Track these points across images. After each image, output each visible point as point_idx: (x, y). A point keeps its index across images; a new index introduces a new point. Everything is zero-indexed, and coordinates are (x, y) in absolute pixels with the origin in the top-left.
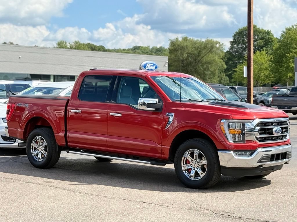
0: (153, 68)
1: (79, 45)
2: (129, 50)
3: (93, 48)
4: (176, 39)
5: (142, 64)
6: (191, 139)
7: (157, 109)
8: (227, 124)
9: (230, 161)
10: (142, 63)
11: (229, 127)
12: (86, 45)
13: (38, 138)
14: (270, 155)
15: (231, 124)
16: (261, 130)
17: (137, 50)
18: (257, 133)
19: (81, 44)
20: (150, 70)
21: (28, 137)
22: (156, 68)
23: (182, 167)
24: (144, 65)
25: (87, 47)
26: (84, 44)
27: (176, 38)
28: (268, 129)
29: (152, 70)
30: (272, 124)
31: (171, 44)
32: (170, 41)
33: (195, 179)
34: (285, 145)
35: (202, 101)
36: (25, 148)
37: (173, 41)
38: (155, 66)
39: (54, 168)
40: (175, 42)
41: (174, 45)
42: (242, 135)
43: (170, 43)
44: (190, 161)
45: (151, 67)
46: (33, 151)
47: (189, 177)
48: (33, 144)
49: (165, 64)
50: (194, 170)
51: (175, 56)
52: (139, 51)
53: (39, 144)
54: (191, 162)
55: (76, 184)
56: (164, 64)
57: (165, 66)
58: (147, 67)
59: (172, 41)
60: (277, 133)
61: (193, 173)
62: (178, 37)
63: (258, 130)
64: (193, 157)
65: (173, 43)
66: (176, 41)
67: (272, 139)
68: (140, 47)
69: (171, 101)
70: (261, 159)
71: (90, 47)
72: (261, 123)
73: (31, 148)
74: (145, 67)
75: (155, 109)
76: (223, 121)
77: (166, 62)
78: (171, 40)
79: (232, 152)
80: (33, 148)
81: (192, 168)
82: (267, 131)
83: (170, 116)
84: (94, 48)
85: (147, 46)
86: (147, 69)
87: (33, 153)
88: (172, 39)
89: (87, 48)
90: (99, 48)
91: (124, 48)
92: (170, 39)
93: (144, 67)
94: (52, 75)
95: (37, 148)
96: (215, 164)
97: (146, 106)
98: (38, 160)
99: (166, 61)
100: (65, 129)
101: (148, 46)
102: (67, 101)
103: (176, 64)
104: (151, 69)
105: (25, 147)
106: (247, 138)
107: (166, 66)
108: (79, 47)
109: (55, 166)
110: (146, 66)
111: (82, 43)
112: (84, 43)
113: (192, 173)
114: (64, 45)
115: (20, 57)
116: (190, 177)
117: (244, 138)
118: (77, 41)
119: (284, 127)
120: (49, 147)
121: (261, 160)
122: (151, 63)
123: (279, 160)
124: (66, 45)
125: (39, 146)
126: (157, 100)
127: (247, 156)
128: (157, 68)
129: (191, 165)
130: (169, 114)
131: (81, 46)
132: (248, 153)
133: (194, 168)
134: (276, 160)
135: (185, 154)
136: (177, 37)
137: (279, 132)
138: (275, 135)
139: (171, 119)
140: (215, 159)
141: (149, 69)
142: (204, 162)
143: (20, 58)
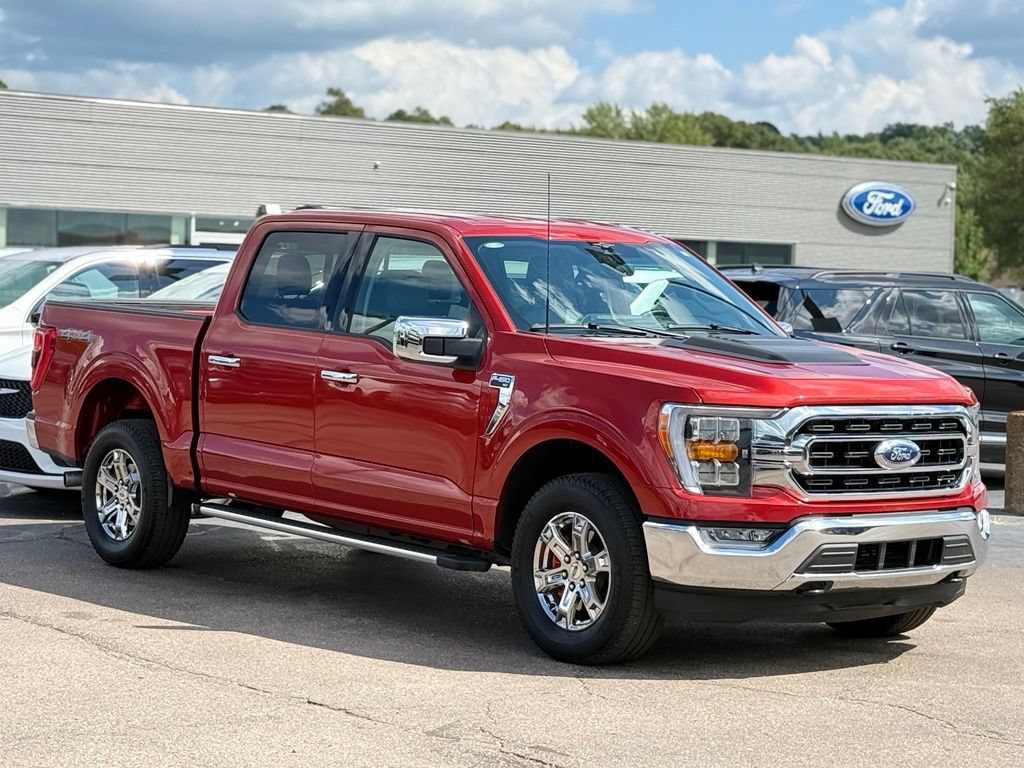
0: (895, 209)
1: (670, 118)
2: (869, 138)
3: (723, 134)
4: (1013, 96)
5: (849, 195)
6: (570, 476)
7: (463, 359)
8: (683, 419)
9: (691, 562)
10: (848, 191)
11: (688, 431)
12: (697, 119)
13: (116, 456)
14: (856, 545)
15: (695, 420)
16: (816, 447)
17: (902, 139)
18: (800, 458)
19: (677, 117)
20: (882, 216)
21: (87, 451)
22: (906, 208)
23: (536, 579)
24: (857, 198)
25: (698, 127)
26: (686, 118)
27: (1016, 94)
28: (856, 446)
29: (889, 215)
30: (876, 425)
31: (996, 117)
32: (989, 106)
33: (574, 624)
34: (940, 510)
35: (644, 334)
36: (79, 492)
37: (1004, 103)
38: (901, 202)
39: (168, 567)
40: (1008, 108)
41: (1007, 121)
42: (738, 466)
43: (990, 113)
44: (561, 556)
45: (883, 206)
46: (102, 504)
47: (553, 618)
48: (103, 479)
49: (944, 196)
50: (572, 590)
51: (1009, 165)
52: (911, 144)
53: (119, 478)
54: (563, 562)
55: (171, 628)
56: (939, 197)
57: (943, 203)
58: (870, 205)
59: (1000, 105)
60: (896, 461)
61: (567, 604)
62: (1021, 89)
63: (805, 451)
64: (570, 543)
65: (1004, 114)
66: (1013, 105)
67: (873, 483)
68: (914, 130)
69: (514, 331)
70: (811, 558)
71: (711, 127)
72: (823, 422)
73: (98, 491)
74: (859, 205)
75: (455, 358)
76: (667, 409)
77: (947, 186)
78: (994, 100)
79: (692, 530)
80: (105, 492)
81: (567, 583)
82: (851, 455)
83: (501, 384)
84: (726, 131)
85: (941, 125)
86: (868, 211)
87: (101, 512)
88: (998, 97)
89: (700, 132)
90: (747, 130)
91: (851, 132)
92: (992, 96)
93: (856, 204)
95: (114, 494)
96: (636, 572)
97: (421, 347)
98: (113, 536)
99: (949, 184)
100: (194, 427)
101: (950, 125)
102: (202, 322)
103: (1012, 197)
104: (885, 213)
105: (80, 488)
106: (759, 478)
107: (946, 203)
108: (669, 127)
109: (173, 561)
110: (866, 200)
111: (679, 111)
112: (689, 111)
113: (565, 605)
114: (612, 119)
115: (378, 163)
116: (559, 620)
117: (746, 477)
118: (660, 105)
119: (944, 441)
120: (145, 490)
121: (812, 563)
122: (887, 189)
123: (906, 566)
124: (620, 120)
125: (120, 487)
126: (464, 325)
127: (757, 546)
128: (909, 212)
129: (564, 574)
130: (500, 380)
131: (676, 124)
132: (762, 535)
133: (572, 583)
134: (887, 567)
135: (545, 532)
136: (1018, 90)
137: (904, 460)
138: (887, 468)
139: (505, 395)
140: (633, 553)
141: (878, 213)
142: (603, 563)
143: (376, 167)
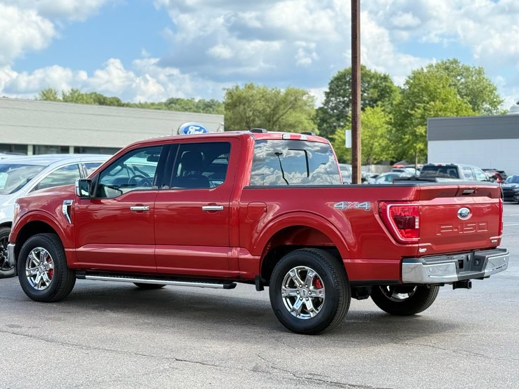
94: (30, 145)
